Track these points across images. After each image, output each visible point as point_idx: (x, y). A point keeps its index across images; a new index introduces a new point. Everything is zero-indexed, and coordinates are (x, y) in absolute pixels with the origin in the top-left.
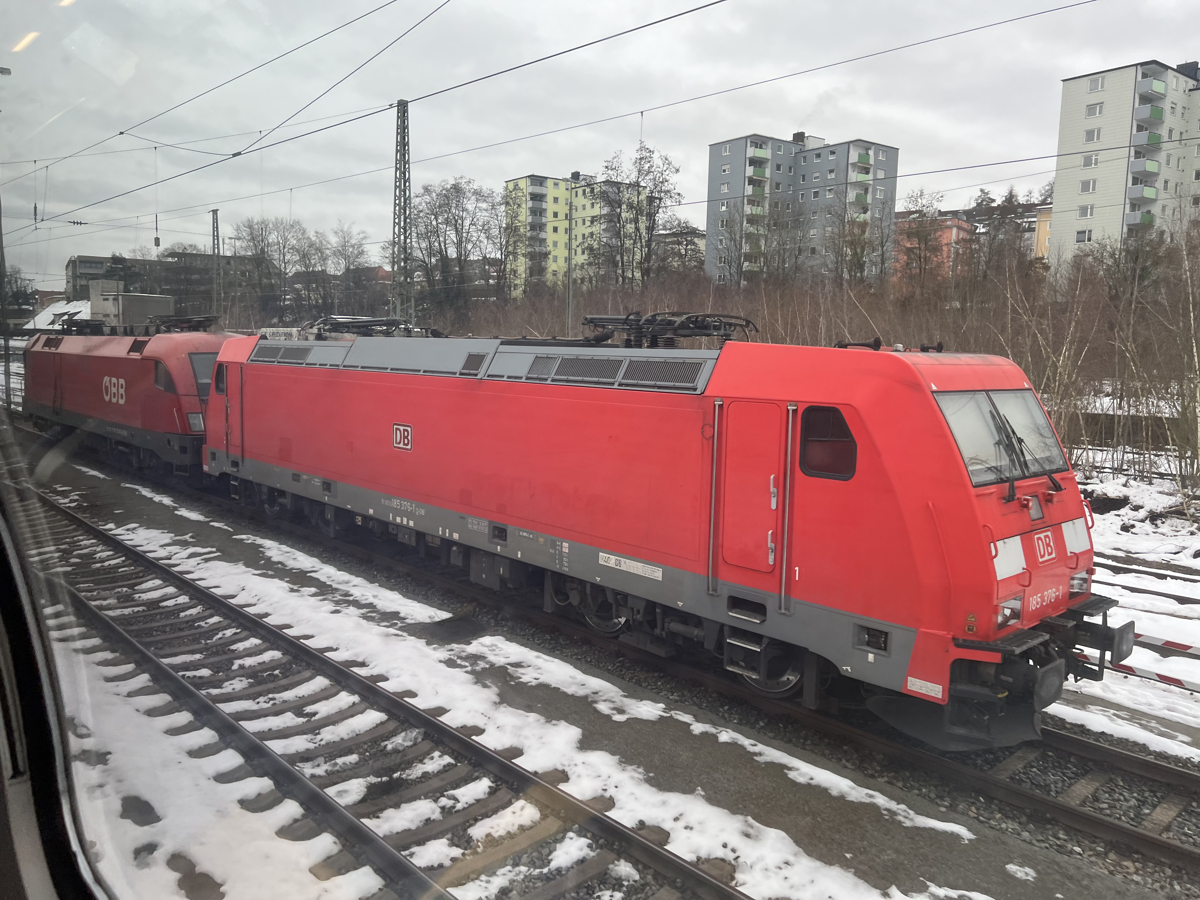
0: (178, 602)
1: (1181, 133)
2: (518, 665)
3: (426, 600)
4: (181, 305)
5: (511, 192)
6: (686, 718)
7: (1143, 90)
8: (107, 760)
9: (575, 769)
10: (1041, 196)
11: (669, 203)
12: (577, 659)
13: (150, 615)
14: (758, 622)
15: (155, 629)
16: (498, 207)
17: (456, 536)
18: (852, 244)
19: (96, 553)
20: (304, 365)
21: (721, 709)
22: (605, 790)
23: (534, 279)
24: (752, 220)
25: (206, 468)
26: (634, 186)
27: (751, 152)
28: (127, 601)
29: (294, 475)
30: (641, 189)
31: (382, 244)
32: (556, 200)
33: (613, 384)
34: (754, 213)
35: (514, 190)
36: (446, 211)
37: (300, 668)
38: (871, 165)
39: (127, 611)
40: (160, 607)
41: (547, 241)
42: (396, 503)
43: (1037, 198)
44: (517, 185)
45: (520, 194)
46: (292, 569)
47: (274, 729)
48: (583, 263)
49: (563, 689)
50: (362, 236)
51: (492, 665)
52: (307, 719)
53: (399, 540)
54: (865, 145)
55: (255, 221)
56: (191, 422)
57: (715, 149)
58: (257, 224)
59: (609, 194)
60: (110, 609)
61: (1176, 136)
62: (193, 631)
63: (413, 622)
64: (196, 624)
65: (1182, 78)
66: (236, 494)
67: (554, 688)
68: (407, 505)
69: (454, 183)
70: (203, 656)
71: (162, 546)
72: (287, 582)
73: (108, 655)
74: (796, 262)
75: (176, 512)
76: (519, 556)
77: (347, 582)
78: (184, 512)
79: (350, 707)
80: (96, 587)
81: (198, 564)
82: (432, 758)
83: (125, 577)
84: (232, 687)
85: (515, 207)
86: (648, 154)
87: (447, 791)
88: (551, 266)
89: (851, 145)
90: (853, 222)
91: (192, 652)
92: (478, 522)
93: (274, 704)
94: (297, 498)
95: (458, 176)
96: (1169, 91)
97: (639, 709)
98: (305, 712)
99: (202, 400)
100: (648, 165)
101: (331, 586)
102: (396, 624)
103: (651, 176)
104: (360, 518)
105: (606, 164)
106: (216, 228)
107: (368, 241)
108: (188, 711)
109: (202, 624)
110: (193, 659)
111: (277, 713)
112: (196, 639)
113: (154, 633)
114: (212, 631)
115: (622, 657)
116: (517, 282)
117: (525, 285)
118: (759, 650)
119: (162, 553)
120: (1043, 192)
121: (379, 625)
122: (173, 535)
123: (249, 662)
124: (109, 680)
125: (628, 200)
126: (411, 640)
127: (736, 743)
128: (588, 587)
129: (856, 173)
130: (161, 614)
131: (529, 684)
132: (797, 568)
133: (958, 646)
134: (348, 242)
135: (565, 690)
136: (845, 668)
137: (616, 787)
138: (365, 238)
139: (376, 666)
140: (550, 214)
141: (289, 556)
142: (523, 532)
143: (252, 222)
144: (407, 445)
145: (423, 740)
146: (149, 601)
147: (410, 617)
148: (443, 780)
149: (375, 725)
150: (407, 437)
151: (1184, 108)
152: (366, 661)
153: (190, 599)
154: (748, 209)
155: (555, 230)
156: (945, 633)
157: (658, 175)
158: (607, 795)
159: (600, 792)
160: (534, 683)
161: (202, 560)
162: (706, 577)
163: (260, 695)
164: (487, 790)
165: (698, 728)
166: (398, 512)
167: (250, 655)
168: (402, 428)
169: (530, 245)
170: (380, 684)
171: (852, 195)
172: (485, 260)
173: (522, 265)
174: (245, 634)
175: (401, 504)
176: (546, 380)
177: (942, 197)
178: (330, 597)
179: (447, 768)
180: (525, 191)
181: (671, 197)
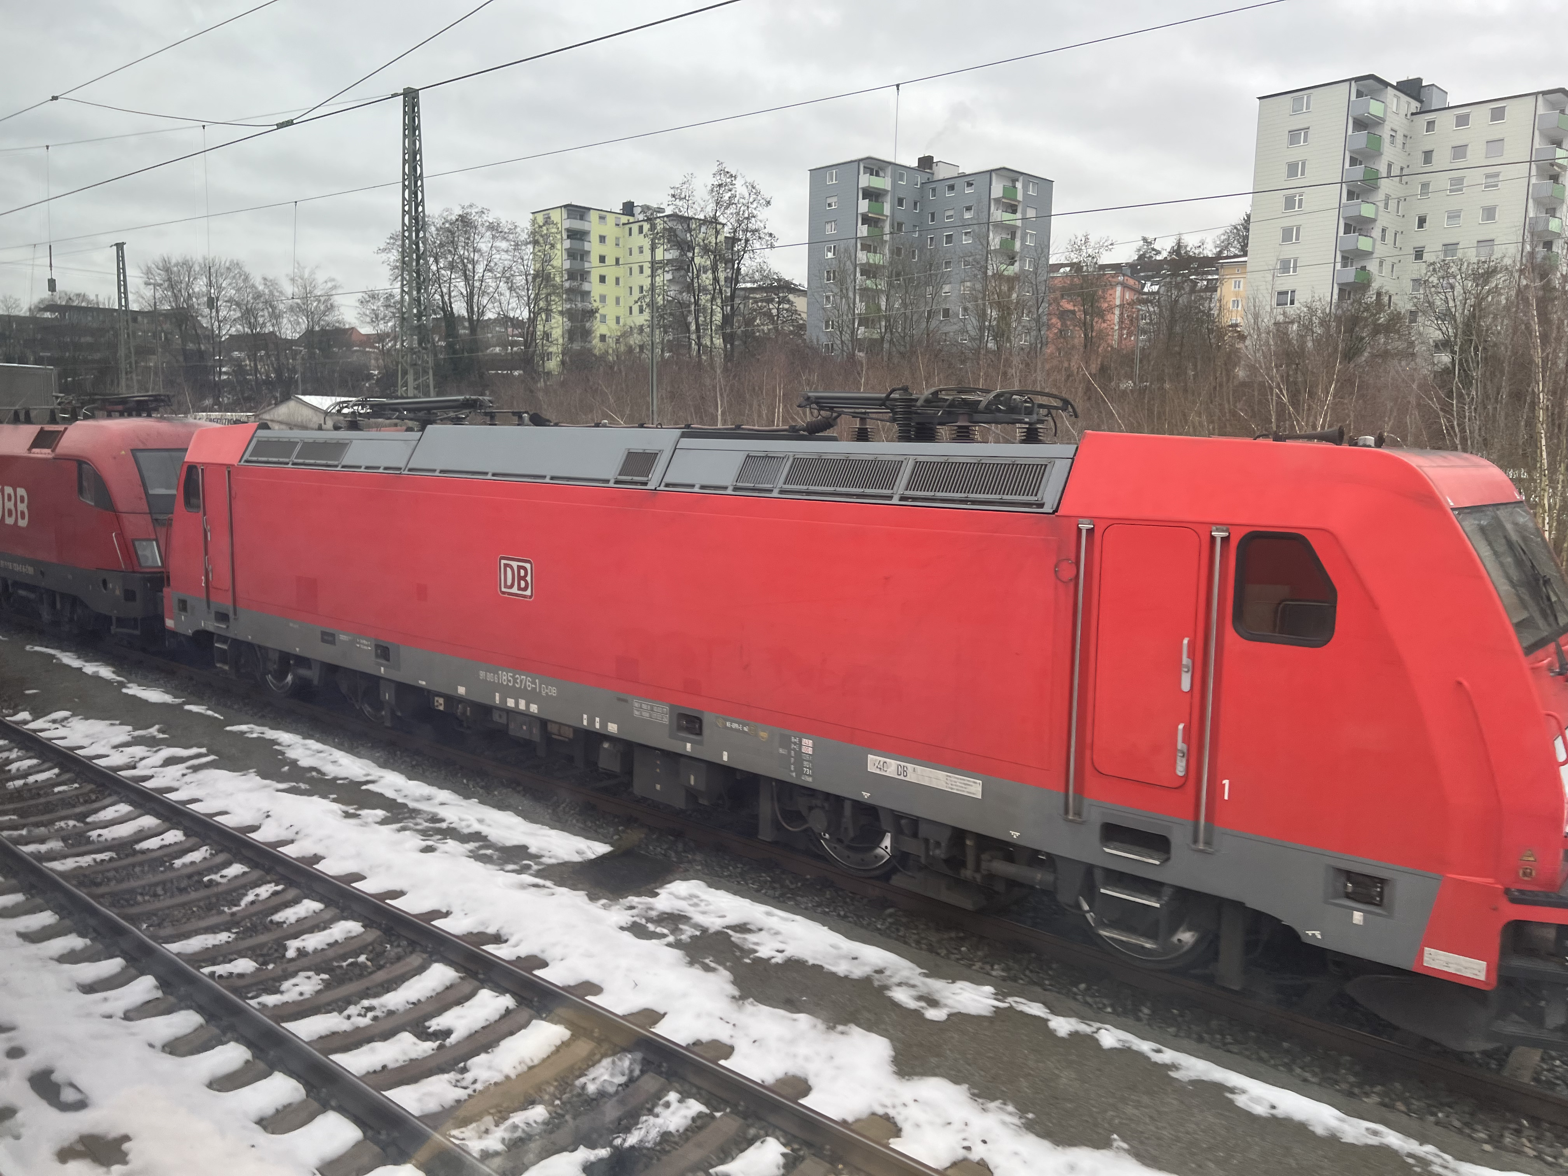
0: (166, 842)
1: (1402, 169)
2: (743, 928)
3: (559, 823)
4: (66, 381)
5: (540, 227)
6: (1036, 1009)
7: (1358, 112)
8: (125, 1154)
9: (905, 1112)
10: (1216, 247)
11: (757, 245)
12: (825, 913)
13: (124, 868)
14: (1157, 863)
15: (140, 891)
16: (523, 247)
17: (613, 728)
18: (999, 305)
19: (9, 762)
20: (338, 469)
21: (1075, 989)
22: (968, 1148)
23: (576, 346)
24: (869, 271)
25: (170, 623)
26: (711, 222)
27: (865, 180)
28: (80, 844)
29: (323, 633)
30: (719, 227)
31: (360, 296)
32: (602, 239)
33: (890, 497)
34: (871, 261)
35: (544, 225)
36: (450, 251)
37: (400, 950)
38: (1019, 202)
39: (86, 861)
40: (135, 853)
41: (592, 294)
42: (505, 677)
43: (1211, 251)
44: (549, 218)
45: (554, 230)
46: (336, 779)
47: (391, 1065)
48: (642, 326)
49: (830, 967)
50: (330, 285)
51: (704, 930)
52: (438, 1043)
53: (511, 733)
54: (1011, 175)
55: (173, 261)
56: (139, 553)
57: (818, 174)
58: (177, 265)
59: (678, 232)
60: (54, 859)
61: (1395, 171)
62: (203, 893)
63: (553, 861)
64: (206, 879)
65: (1404, 98)
66: (225, 662)
67: (814, 965)
68: (525, 681)
69: (461, 213)
70: (233, 936)
71: (115, 747)
72: (334, 800)
73: (75, 942)
74: (927, 328)
75: (124, 690)
76: (725, 758)
77: (429, 798)
78: (134, 690)
79: (502, 1017)
80: (23, 821)
81: (184, 775)
82: (667, 1105)
83: (67, 802)
84: (298, 989)
85: (547, 247)
86: (729, 180)
87: (713, 1166)
88: (599, 328)
89: (994, 175)
90: (999, 276)
91: (213, 930)
92: (652, 707)
93: (375, 1018)
94: (331, 669)
95: (467, 204)
96: (1388, 114)
97: (958, 998)
98: (431, 1030)
99: (156, 520)
100: (729, 194)
101: (405, 805)
102: (528, 867)
103: (732, 209)
104: (441, 701)
105: (672, 192)
106: (121, 270)
107: (340, 291)
108: (237, 1041)
109: (216, 877)
110: (217, 942)
111: (387, 1035)
112: (211, 906)
113: (139, 898)
114: (235, 890)
115: (892, 907)
116: (553, 349)
117: (563, 354)
118: (1158, 905)
119: (116, 759)
120: (1218, 242)
121: (502, 870)
122: (130, 728)
123: (313, 942)
124: (89, 988)
125: (703, 241)
126: (563, 894)
127: (1129, 1048)
128: (848, 806)
129: (1000, 211)
130: (141, 864)
131: (773, 961)
132: (1226, 782)
133: (1514, 901)
134: (310, 292)
135: (833, 969)
136: (1310, 933)
137: (984, 1142)
138: (335, 287)
139: (521, 941)
140: (594, 259)
141: (324, 758)
142: (732, 722)
143: (170, 263)
144: (525, 589)
145: (643, 1072)
146: (115, 842)
147: (546, 853)
148: (699, 1145)
149: (553, 1048)
150: (524, 578)
151: (1405, 136)
152: (502, 932)
153: (185, 835)
154: (862, 257)
155: (602, 279)
156: (1490, 880)
157: (742, 208)
158: (974, 1156)
159: (961, 1153)
160: (779, 959)
161: (187, 768)
162: (1062, 794)
163: (349, 1001)
164: (781, 1160)
165: (1062, 1025)
166: (507, 691)
167: (311, 930)
168: (515, 564)
169: (569, 300)
170: (537, 972)
171: (995, 241)
172: (505, 320)
173: (558, 326)
174: (292, 893)
175: (515, 680)
176: (771, 491)
177: (1112, 244)
178: (411, 825)
179: (698, 1124)
180: (559, 225)
181: (760, 238)
